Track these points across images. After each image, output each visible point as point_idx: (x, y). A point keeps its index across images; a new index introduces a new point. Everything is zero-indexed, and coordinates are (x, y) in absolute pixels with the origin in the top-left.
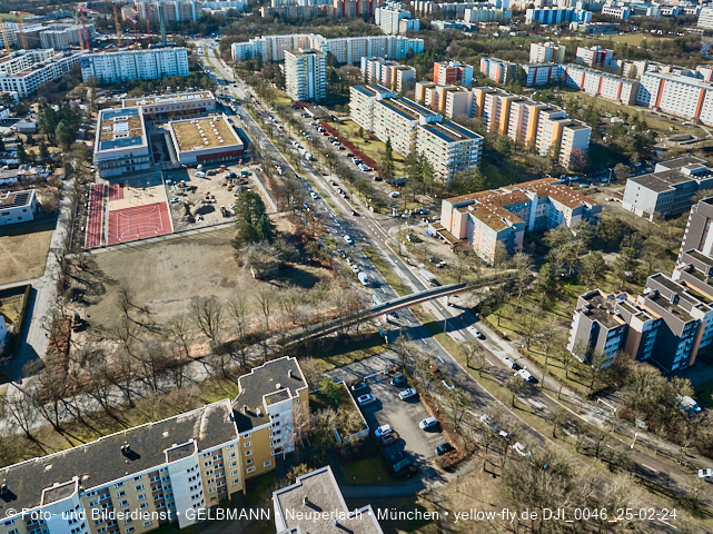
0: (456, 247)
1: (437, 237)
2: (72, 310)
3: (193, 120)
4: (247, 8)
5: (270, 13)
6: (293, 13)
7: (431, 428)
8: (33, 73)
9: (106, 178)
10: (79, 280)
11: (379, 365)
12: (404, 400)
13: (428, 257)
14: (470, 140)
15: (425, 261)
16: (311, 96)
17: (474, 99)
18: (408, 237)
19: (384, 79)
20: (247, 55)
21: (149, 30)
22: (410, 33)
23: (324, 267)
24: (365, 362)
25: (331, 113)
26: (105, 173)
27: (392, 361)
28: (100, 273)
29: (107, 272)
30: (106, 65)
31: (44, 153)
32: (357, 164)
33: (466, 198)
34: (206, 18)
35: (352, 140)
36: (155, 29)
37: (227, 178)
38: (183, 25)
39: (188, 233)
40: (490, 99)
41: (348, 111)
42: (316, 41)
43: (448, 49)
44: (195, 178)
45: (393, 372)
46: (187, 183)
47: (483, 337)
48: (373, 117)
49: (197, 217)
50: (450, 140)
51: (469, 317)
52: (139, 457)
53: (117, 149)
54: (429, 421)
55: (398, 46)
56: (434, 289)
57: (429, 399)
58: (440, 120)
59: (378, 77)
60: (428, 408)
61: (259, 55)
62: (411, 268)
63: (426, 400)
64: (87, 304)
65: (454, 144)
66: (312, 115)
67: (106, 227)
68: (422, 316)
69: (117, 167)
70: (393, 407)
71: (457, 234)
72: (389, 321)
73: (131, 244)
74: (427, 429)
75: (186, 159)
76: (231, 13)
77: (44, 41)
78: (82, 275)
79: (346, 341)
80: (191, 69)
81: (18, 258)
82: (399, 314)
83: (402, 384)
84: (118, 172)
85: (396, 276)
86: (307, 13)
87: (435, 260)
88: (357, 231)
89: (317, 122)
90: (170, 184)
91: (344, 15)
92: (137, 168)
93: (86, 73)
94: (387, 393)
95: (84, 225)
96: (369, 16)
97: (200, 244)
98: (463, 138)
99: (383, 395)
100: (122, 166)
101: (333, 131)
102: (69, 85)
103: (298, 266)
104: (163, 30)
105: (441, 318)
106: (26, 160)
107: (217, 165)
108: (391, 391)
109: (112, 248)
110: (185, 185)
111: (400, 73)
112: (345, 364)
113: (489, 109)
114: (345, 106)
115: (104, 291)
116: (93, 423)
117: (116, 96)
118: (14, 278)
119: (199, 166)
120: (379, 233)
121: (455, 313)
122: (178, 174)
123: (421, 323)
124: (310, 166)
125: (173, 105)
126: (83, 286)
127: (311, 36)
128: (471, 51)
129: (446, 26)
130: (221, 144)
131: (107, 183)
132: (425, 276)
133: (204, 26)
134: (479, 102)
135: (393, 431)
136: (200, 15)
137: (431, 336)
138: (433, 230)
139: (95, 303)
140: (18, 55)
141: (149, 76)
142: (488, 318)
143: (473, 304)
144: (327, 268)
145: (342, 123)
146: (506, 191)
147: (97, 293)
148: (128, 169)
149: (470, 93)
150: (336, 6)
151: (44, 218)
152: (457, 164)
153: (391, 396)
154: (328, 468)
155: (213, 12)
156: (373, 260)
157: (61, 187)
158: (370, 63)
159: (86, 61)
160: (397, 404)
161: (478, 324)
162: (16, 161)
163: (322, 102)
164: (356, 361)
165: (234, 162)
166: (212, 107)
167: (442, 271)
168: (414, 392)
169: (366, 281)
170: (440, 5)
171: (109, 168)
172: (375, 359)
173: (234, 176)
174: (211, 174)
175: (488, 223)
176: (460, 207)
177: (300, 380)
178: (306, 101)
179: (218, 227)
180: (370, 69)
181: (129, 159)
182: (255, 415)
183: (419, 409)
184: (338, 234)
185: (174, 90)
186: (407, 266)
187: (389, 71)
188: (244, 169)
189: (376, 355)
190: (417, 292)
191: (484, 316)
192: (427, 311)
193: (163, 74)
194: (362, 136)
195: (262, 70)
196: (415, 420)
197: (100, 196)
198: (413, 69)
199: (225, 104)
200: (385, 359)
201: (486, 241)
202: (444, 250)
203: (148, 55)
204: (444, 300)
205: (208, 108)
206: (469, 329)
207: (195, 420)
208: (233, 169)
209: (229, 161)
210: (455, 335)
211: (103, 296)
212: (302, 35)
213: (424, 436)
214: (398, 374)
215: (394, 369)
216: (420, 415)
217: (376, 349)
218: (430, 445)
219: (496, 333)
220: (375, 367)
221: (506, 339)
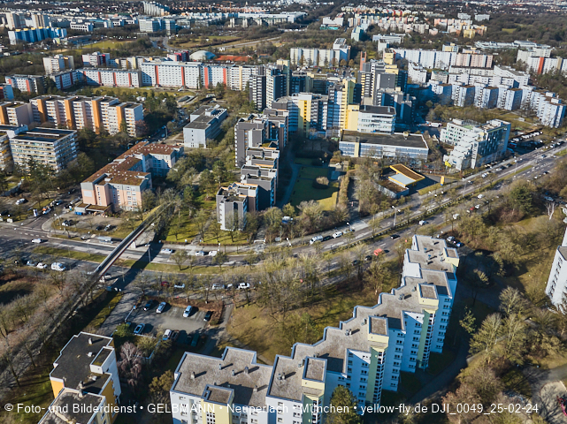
0: (108, 212)
1: (87, 213)
7: (191, 314)
11: (126, 307)
12: (162, 312)
13: (94, 228)
15: (93, 232)
18: (63, 224)
24: (114, 313)
27: (132, 299)
33: (97, 175)
45: (139, 304)
47: (174, 251)
51: (155, 247)
54: (188, 310)
56: (118, 245)
57: (176, 300)
58: (27, 129)
60: (179, 305)
62: (88, 242)
63: (176, 302)
65: (57, 142)
68: (126, 264)
70: (159, 321)
71: (103, 203)
74: (190, 315)
82: (108, 272)
83: (153, 305)
85: (81, 252)
87: (100, 228)
94: (148, 317)
99: (146, 320)
105: (139, 257)
108: (149, 315)
112: (101, 324)
120: (35, 233)
121: (145, 249)
123: (129, 267)
135: (173, 331)
137: (143, 268)
138: (82, 210)
142: (168, 240)
143: (151, 238)
149: (29, 104)
153: (152, 317)
156: (49, 253)
160: (159, 318)
161: (164, 246)
164: (107, 316)
167: (112, 231)
168: (164, 303)
169: (62, 267)
172: (119, 306)
183: (175, 310)
186: (84, 242)
189: (117, 304)
190: (110, 253)
191: (165, 239)
192: (126, 259)
196: (179, 316)
200: (127, 302)
201: (131, 196)
202: (100, 219)
204: (133, 247)
206: (162, 252)
210: (156, 260)
213: (192, 320)
214: (144, 303)
215: (139, 302)
216: (178, 312)
217: (114, 300)
218: (198, 321)
219: (180, 244)
220: (124, 310)
221: (187, 243)
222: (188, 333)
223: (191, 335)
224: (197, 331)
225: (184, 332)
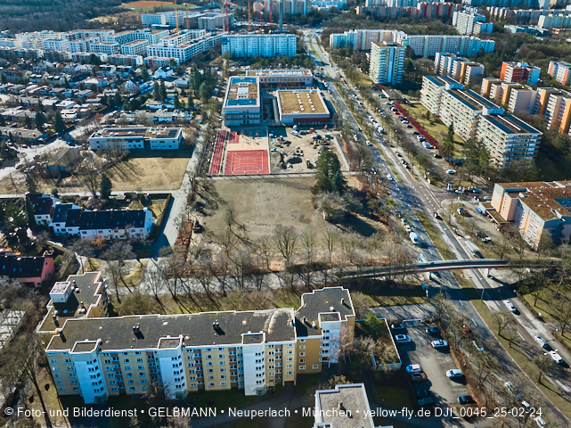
0: (503, 227)
1: (486, 215)
2: (195, 217)
3: (294, 91)
4: (346, 7)
5: (364, 12)
6: (382, 13)
7: (456, 378)
8: (190, 46)
9: (228, 127)
10: (202, 197)
11: (418, 313)
12: (436, 348)
13: (475, 232)
14: (529, 134)
15: (471, 234)
16: (389, 81)
17: (538, 97)
18: (458, 210)
19: (454, 73)
20: (341, 44)
21: (271, 20)
22: (483, 35)
23: (381, 222)
24: (406, 308)
25: (404, 96)
26: (229, 123)
27: (430, 313)
28: (216, 195)
29: (221, 194)
30: (238, 44)
31: (191, 103)
32: (422, 141)
33: (518, 186)
34: (313, 13)
35: (419, 120)
36: (276, 20)
37: (314, 138)
38: (295, 17)
39: (281, 176)
40: (554, 100)
41: (419, 96)
42: (399, 36)
43: (518, 51)
44: (291, 134)
45: (429, 322)
46: (285, 138)
47: (517, 312)
48: (440, 103)
49: (288, 166)
50: (509, 132)
51: (505, 292)
52: (224, 334)
53: (238, 106)
54: (455, 371)
55: (471, 45)
56: (477, 260)
57: (458, 353)
58: (502, 113)
59: (449, 70)
60: (456, 360)
61: (351, 45)
62: (458, 238)
63: (455, 354)
64: (205, 215)
65: (513, 135)
66: (388, 96)
67: (225, 162)
68: (462, 281)
69: (237, 119)
70: (425, 352)
71: (505, 215)
72: (431, 278)
73: (240, 177)
74: (452, 378)
75: (286, 120)
76: (333, 10)
77: (200, 24)
78: (204, 194)
79: (392, 287)
80: (298, 52)
81: (166, 174)
82: (442, 274)
83: (435, 334)
84: (237, 123)
85: (443, 241)
86: (394, 13)
87: (482, 235)
88: (413, 197)
89: (392, 102)
90: (272, 137)
91: (425, 16)
92: (251, 122)
93: (224, 49)
94: (421, 338)
95: (210, 158)
96: (447, 18)
97: (288, 186)
98: (521, 132)
99: (418, 339)
100: (240, 119)
101: (404, 111)
102: (212, 56)
103: (360, 217)
104: (280, 20)
105: (480, 286)
106: (179, 106)
107: (308, 127)
108: (425, 338)
109: (226, 178)
110: (282, 139)
111: (469, 69)
112: (389, 305)
113: (552, 108)
114: (417, 92)
115: (217, 208)
116: (197, 300)
117: (242, 67)
118: (162, 187)
119: (295, 126)
120: (433, 202)
121: (493, 285)
122: (278, 131)
123: (461, 287)
124: (381, 138)
125: (281, 78)
126: (204, 202)
127: (395, 32)
128: (541, 54)
129: (518, 30)
130: (313, 111)
131: (229, 130)
132: (470, 247)
133: (311, 19)
134: (542, 101)
135: (422, 371)
136: (309, 11)
137: (468, 300)
138: (483, 209)
139: (210, 215)
140: (183, 33)
141: (267, 54)
142: (525, 297)
143: (512, 281)
144: (384, 223)
145: (412, 105)
146: (559, 185)
147: (213, 209)
148: (244, 122)
149: (534, 92)
150: (419, 7)
151: (185, 149)
152: (514, 153)
153: (424, 342)
154: (363, 385)
155: (319, 9)
156: (424, 223)
157: (198, 129)
158: (443, 58)
159: (225, 41)
160: (429, 350)
161: (515, 299)
162: (173, 107)
163: (397, 87)
164: (398, 305)
165: (321, 127)
166: (310, 82)
167: (487, 245)
168: (445, 343)
169: (415, 240)
170: (515, 11)
171: (232, 119)
172: (415, 307)
173: (319, 137)
174: (302, 134)
175: (537, 211)
176: (512, 192)
177: (350, 308)
178: (384, 84)
179: (303, 175)
180: (443, 63)
181: (246, 114)
182: (311, 326)
183: (447, 359)
184: (397, 197)
185: (283, 67)
186: (455, 236)
187: (460, 66)
188: (328, 133)
189: (416, 304)
190: (460, 259)
191: (522, 294)
192: (467, 278)
193: (277, 54)
194: (428, 118)
195: (352, 56)
196: (443, 368)
197: (223, 139)
198: (482, 66)
199: (320, 81)
200: (424, 310)
201: (533, 227)
202: (491, 228)
203: (268, 38)
204: (485, 272)
205: (307, 82)
206: (505, 302)
207: (266, 317)
208: (320, 133)
209: (318, 125)
210: (490, 304)
211: (216, 211)
212: (387, 31)
213: (449, 384)
214: (433, 325)
215: (431, 320)
216: (448, 364)
217: (417, 299)
218: (453, 392)
219: (532, 312)
220: (414, 314)
221: (541, 319)
222: (431, 389)
223: (432, 395)
224: (440, 398)
225: (430, 384)
